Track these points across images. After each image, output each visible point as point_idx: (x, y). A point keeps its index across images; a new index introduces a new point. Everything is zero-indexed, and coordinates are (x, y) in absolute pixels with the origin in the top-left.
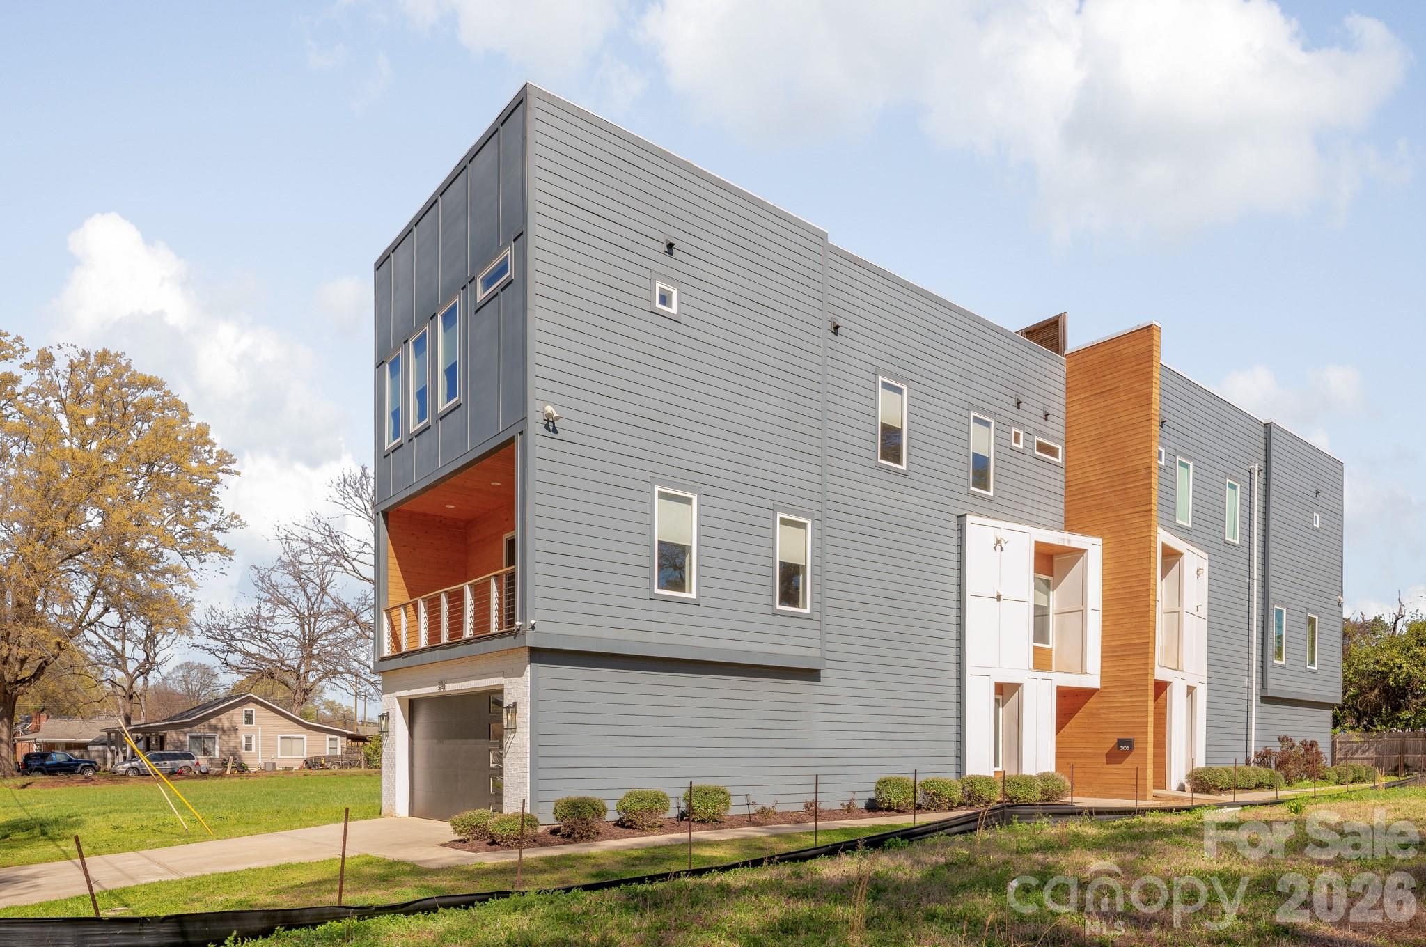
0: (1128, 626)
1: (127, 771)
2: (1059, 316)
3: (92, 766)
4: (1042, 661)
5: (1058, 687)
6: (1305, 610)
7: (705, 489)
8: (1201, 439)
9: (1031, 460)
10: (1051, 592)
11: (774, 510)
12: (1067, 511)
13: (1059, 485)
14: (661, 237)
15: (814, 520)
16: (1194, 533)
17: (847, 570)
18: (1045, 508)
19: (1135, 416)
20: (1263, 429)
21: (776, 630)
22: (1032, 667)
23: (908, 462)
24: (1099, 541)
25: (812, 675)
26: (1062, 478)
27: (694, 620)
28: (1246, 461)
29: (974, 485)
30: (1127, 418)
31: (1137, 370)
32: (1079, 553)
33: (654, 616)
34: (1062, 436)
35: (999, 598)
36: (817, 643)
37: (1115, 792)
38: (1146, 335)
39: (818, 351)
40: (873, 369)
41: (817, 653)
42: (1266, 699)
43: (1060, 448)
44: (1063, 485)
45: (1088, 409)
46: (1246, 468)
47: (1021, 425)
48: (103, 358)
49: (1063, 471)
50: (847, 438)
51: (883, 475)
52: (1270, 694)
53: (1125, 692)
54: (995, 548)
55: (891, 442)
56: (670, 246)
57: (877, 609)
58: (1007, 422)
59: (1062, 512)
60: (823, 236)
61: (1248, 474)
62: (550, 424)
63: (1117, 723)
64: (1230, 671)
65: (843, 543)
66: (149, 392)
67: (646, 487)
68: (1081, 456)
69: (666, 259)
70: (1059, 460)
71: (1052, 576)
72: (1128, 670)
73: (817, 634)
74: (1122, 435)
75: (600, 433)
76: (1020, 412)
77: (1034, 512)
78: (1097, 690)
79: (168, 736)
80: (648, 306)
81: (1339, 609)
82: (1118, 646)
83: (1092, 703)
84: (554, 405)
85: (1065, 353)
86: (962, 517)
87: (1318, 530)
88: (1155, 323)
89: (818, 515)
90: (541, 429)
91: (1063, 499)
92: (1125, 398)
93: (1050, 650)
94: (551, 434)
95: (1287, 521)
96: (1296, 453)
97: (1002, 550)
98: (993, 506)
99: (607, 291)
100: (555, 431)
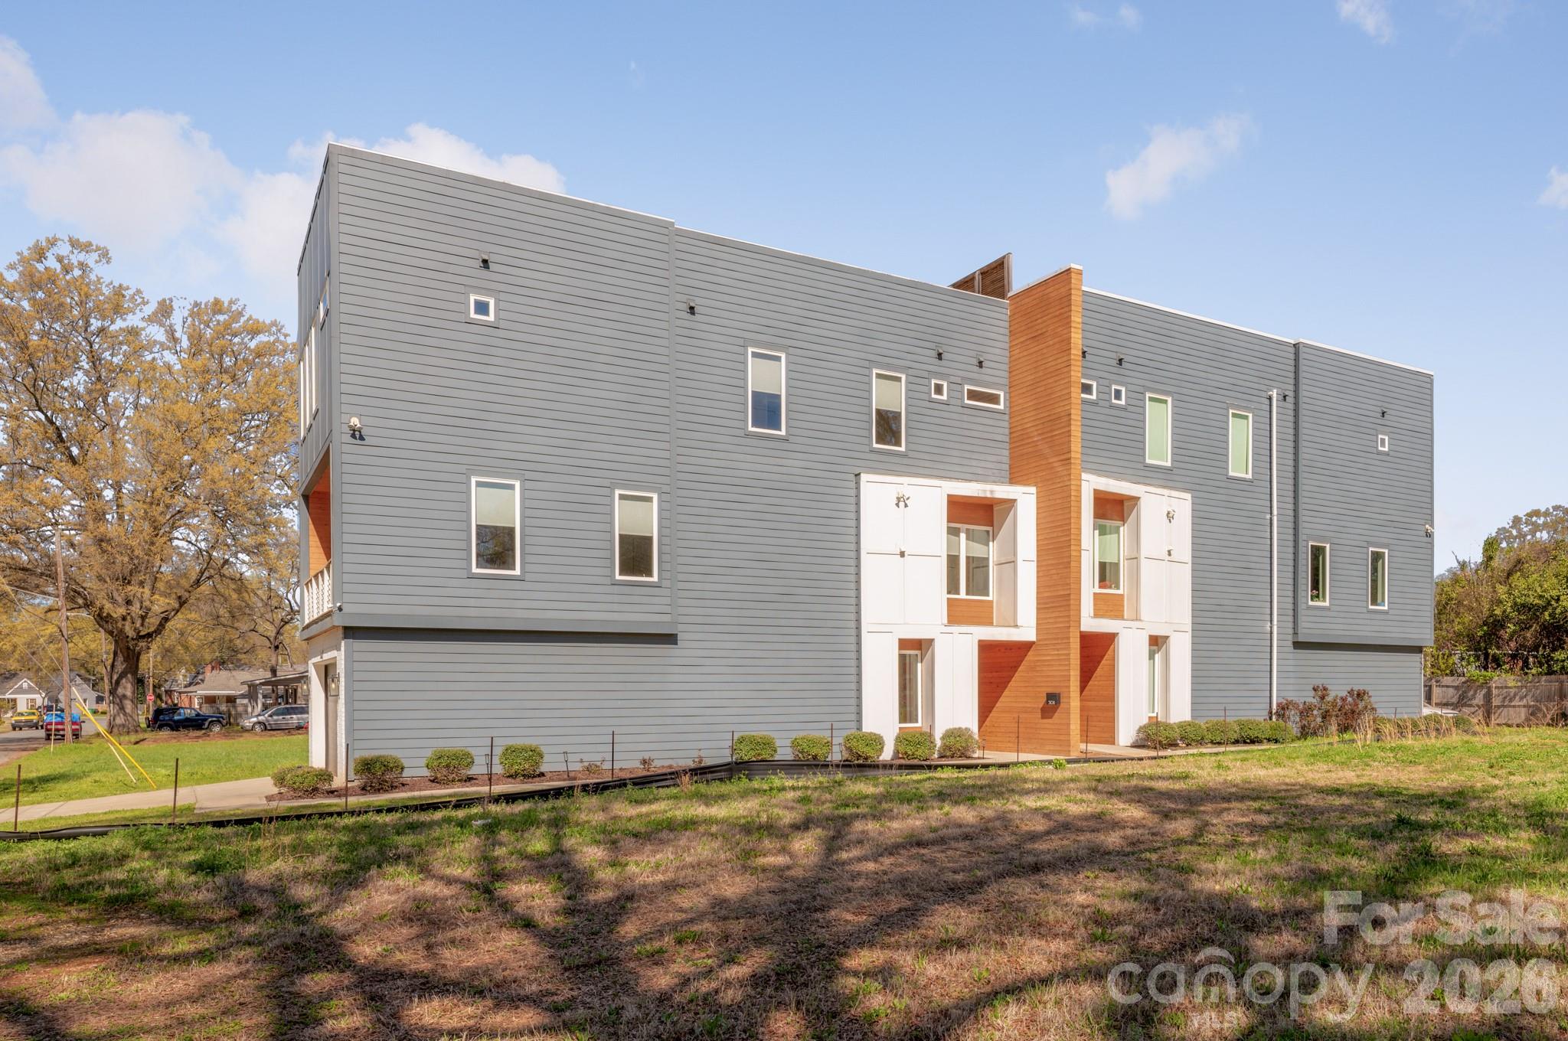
0: (1055, 577)
1: (253, 726)
2: (1004, 257)
3: (220, 722)
4: (957, 614)
5: (980, 641)
6: (1365, 544)
7: (528, 475)
8: (1185, 371)
9: (960, 410)
10: (991, 543)
11: (612, 488)
12: (1011, 458)
13: (1002, 431)
14: (475, 254)
15: (661, 494)
16: (1175, 471)
17: (710, 537)
18: (982, 457)
19: (1059, 361)
20: (1292, 350)
21: (616, 598)
22: (945, 621)
23: (788, 427)
24: (1033, 490)
25: (670, 639)
26: (1006, 424)
27: (519, 595)
28: (1264, 388)
29: (877, 442)
30: (1053, 363)
31: (1061, 314)
32: (1012, 503)
33: (472, 593)
34: (1006, 381)
35: (902, 554)
36: (668, 609)
37: (1047, 748)
38: (1065, 276)
39: (665, 334)
40: (741, 342)
41: (666, 618)
42: (1298, 645)
43: (1002, 394)
44: (1007, 431)
45: (1025, 353)
46: (1264, 394)
47: (942, 376)
48: (217, 307)
49: (1006, 417)
50: (709, 411)
51: (755, 442)
52: (1301, 639)
53: (1054, 644)
54: (897, 505)
55: (767, 410)
56: (485, 262)
57: (748, 572)
58: (925, 374)
59: (1006, 460)
60: (666, 226)
61: (1267, 402)
62: (357, 434)
63: (1048, 676)
64: (1240, 616)
65: (705, 511)
66: (263, 338)
67: (463, 478)
68: (1020, 401)
69: (484, 273)
70: (1001, 407)
71: (992, 526)
72: (1056, 623)
73: (668, 601)
74: (1050, 381)
75: (409, 435)
76: (943, 363)
77: (965, 462)
78: (1033, 643)
79: (299, 690)
80: (463, 318)
81: (1428, 540)
82: (1048, 597)
83: (1031, 656)
84: (360, 416)
85: (1010, 295)
86: (858, 475)
87: (1387, 454)
88: (1073, 266)
89: (666, 489)
90: (347, 438)
91: (1007, 446)
92: (1051, 343)
93: (991, 602)
94: (358, 442)
95: (1328, 448)
96: (1342, 371)
97: (906, 506)
98: (905, 461)
99: (415, 310)
100: (362, 438)
